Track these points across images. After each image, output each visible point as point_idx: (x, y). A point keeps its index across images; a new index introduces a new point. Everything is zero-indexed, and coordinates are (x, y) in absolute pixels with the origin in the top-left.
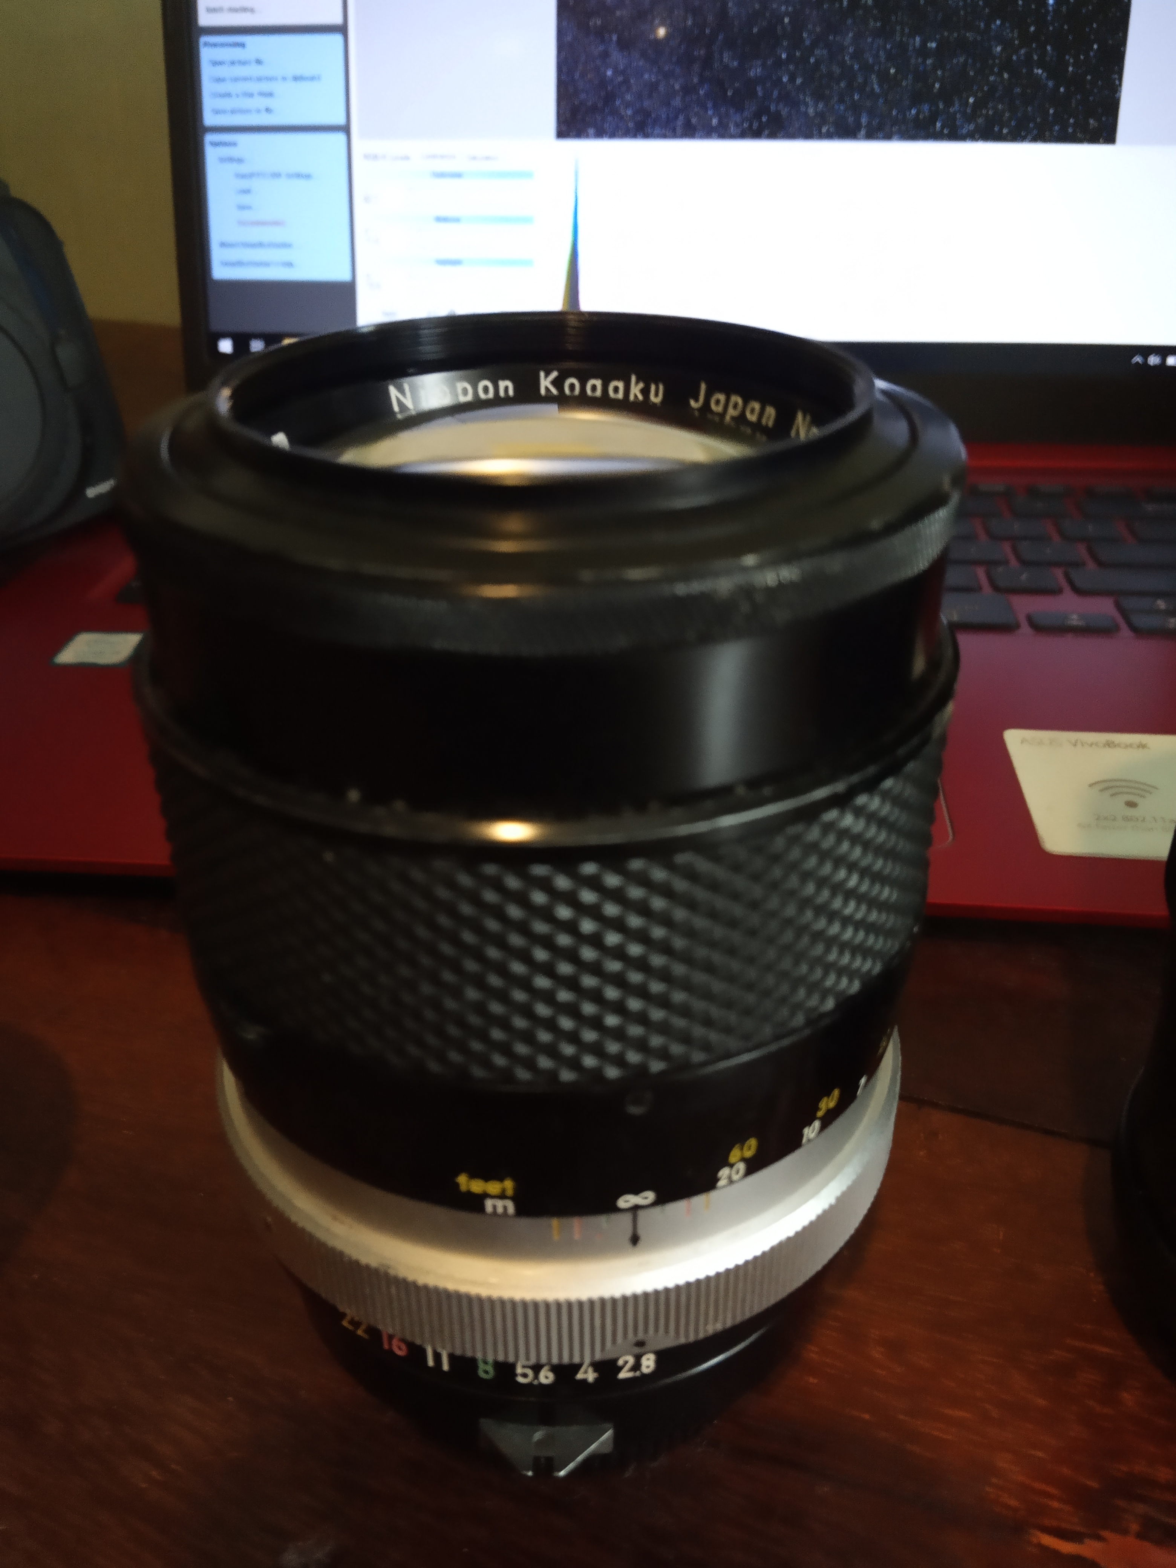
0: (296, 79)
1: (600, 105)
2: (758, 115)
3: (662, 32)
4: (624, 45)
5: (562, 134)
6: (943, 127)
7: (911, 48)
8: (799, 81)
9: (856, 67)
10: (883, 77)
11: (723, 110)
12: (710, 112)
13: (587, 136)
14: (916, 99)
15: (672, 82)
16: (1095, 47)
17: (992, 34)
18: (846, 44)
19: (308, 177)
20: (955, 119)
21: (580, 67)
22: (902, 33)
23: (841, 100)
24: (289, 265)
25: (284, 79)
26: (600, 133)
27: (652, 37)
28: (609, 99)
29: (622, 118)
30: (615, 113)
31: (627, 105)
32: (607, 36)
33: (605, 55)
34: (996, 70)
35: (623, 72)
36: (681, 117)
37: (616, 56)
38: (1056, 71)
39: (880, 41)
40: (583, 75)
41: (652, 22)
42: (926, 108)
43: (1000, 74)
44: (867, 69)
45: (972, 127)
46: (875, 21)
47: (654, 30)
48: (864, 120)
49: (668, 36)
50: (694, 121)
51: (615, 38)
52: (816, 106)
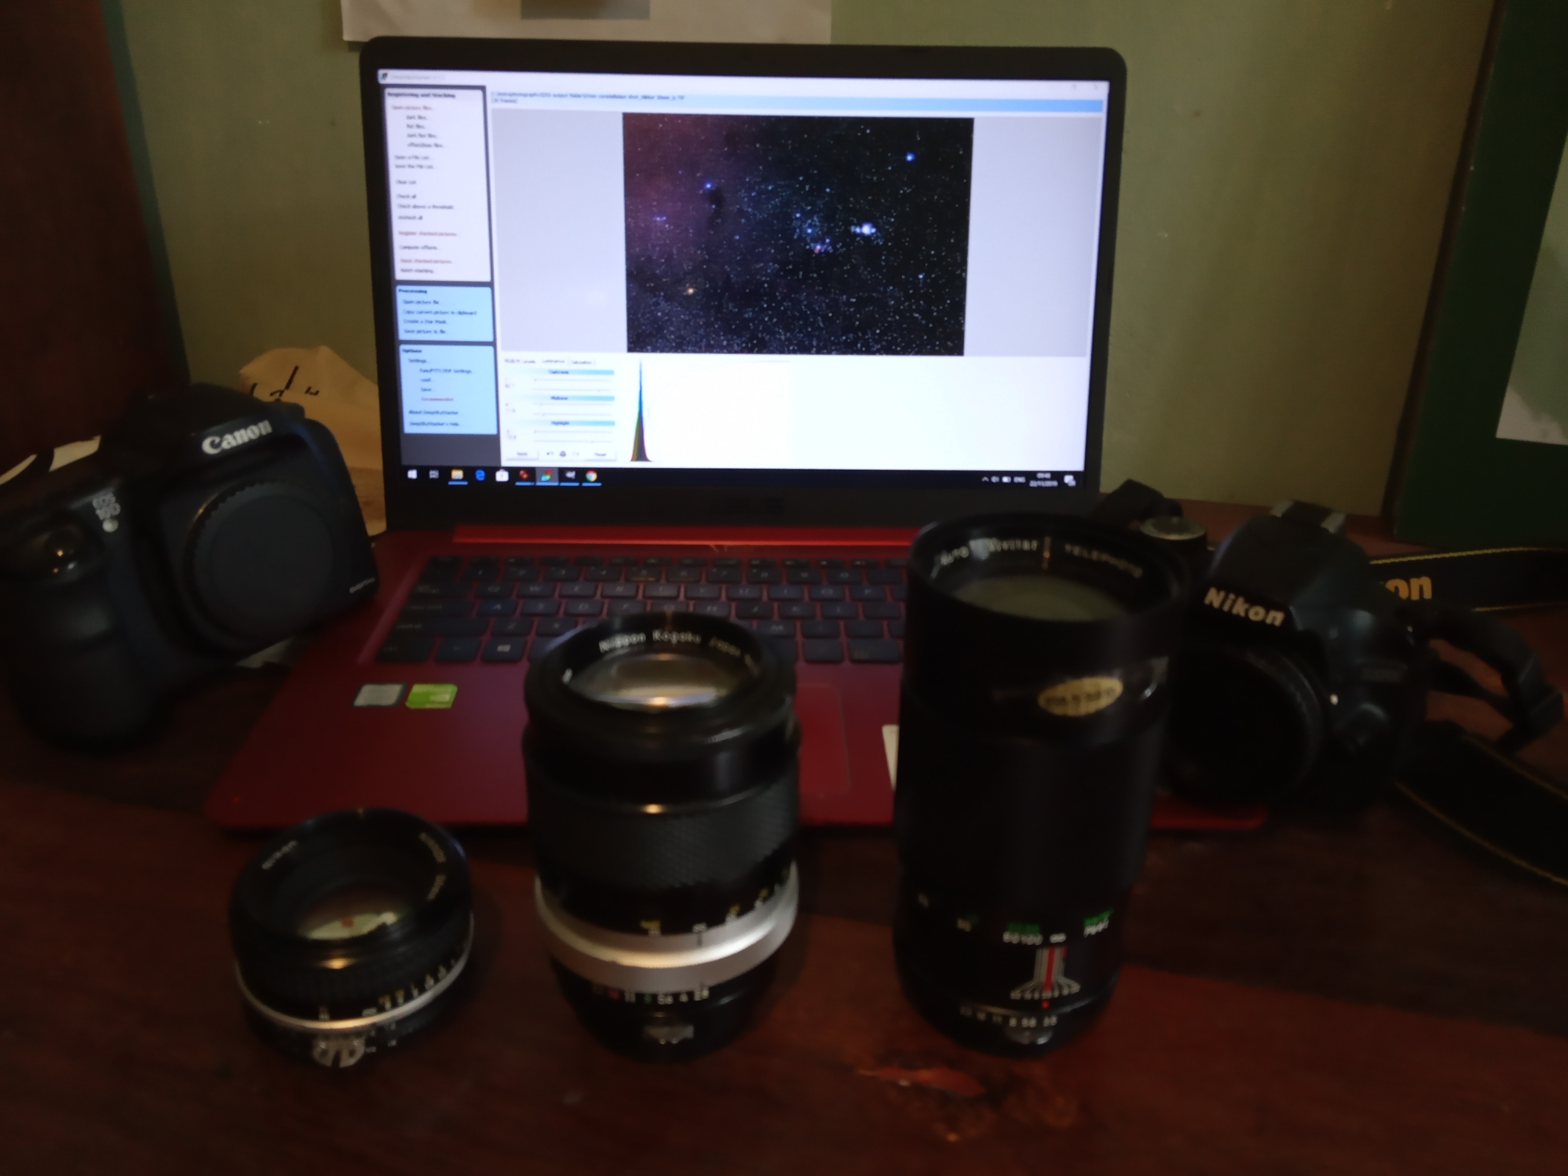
0: (460, 313)
1: (654, 332)
2: (751, 340)
3: (691, 291)
4: (668, 298)
6: (862, 347)
7: (840, 301)
8: (775, 320)
9: (809, 313)
10: (825, 318)
11: (730, 337)
12: (722, 338)
13: (647, 351)
14: (846, 331)
15: (698, 320)
16: (948, 302)
17: (888, 294)
18: (802, 299)
19: (469, 372)
20: (869, 343)
21: (642, 311)
22: (835, 294)
23: (800, 332)
24: (456, 424)
25: (453, 313)
26: (654, 350)
27: (685, 294)
28: (660, 329)
29: (668, 340)
30: (663, 337)
31: (672, 333)
32: (657, 293)
33: (657, 304)
34: (892, 314)
35: (667, 314)
36: (704, 340)
37: (663, 304)
38: (927, 314)
39: (822, 298)
40: (643, 315)
41: (685, 286)
42: (851, 336)
43: (894, 317)
44: (815, 313)
45: (879, 347)
46: (819, 286)
47: (686, 290)
48: (815, 343)
49: (694, 294)
50: (712, 342)
51: (662, 294)
52: (785, 335)
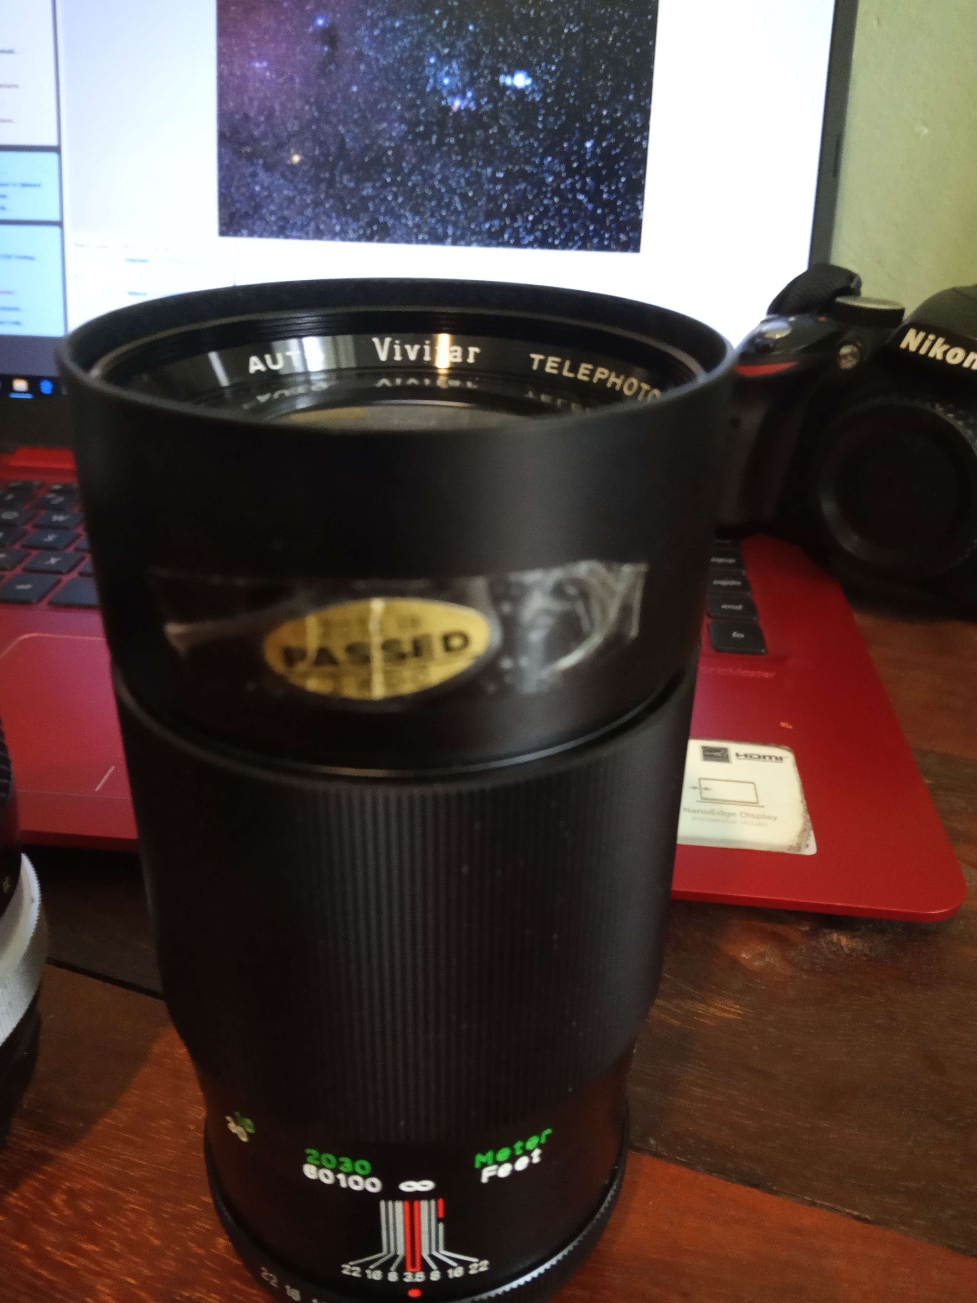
0: (24, 185)
1: (251, 212)
2: (370, 224)
3: (296, 159)
4: (268, 168)
5: (222, 233)
6: (510, 238)
7: (484, 177)
8: (400, 200)
9: (443, 190)
10: (464, 197)
11: (344, 220)
12: (334, 221)
13: (242, 235)
14: (489, 215)
15: (304, 197)
16: (623, 180)
17: (545, 168)
18: (435, 173)
19: (31, 258)
20: (518, 233)
21: (235, 183)
22: (478, 166)
23: (432, 216)
24: (17, 323)
25: (14, 185)
26: (252, 234)
27: (289, 162)
28: (258, 207)
29: (267, 223)
30: (262, 218)
31: (272, 213)
32: (255, 161)
33: (254, 175)
34: (548, 196)
35: (267, 188)
36: (312, 224)
37: (262, 175)
38: (594, 196)
39: (460, 171)
40: (238, 188)
41: (288, 151)
42: (496, 223)
43: (551, 198)
44: (451, 191)
45: (531, 238)
46: (457, 154)
47: (290, 157)
48: (450, 231)
49: (301, 163)
50: (322, 227)
51: (261, 162)
52: (414, 219)
